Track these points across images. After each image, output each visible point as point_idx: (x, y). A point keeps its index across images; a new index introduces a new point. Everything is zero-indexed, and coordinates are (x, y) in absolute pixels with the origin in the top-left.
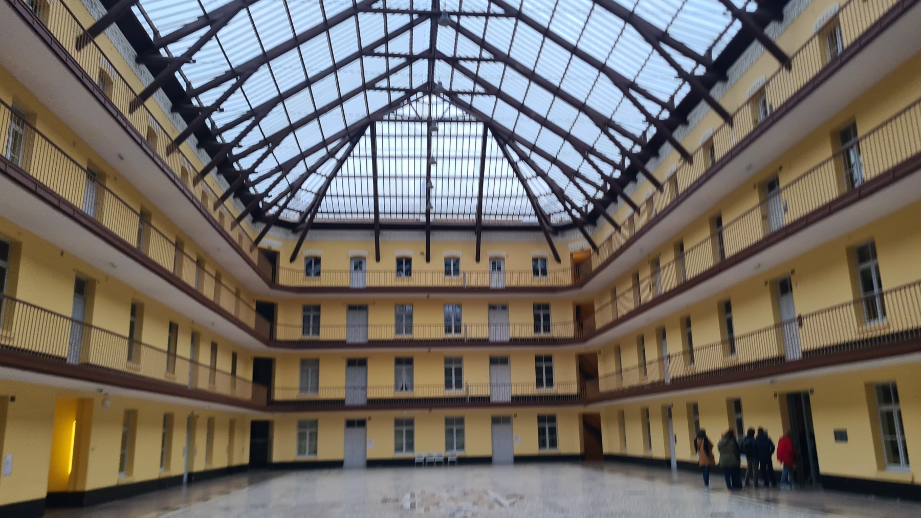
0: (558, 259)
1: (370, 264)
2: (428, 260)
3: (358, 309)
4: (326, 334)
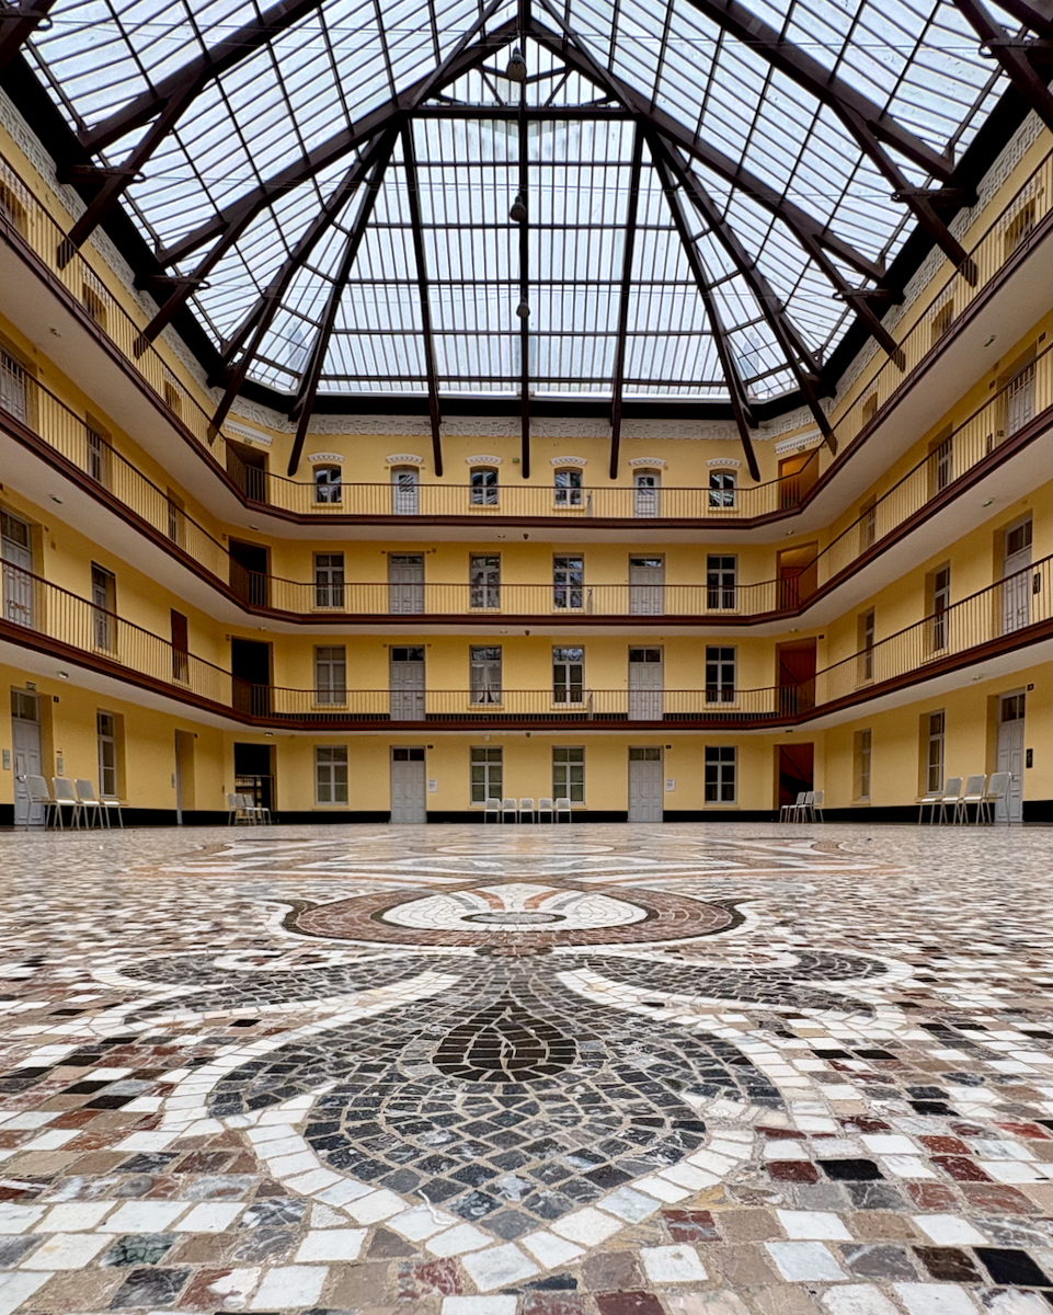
0: (756, 474)
1: (425, 479)
2: (526, 473)
3: (407, 560)
4: (355, 602)
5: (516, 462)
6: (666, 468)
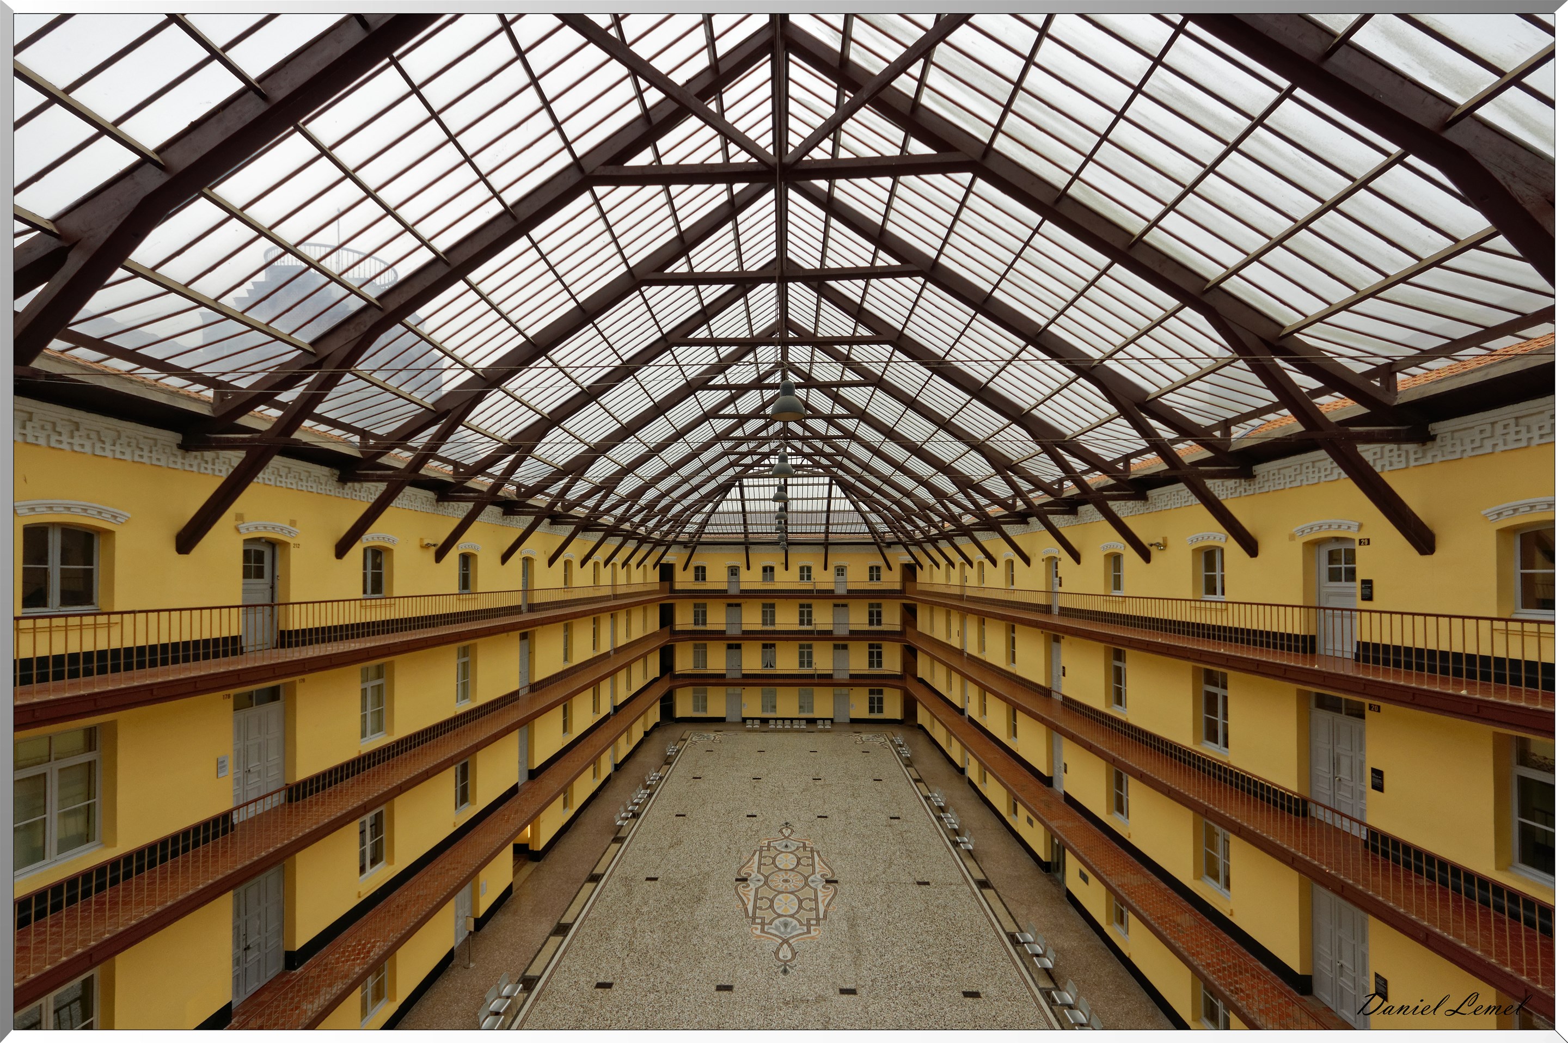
0: (890, 568)
1: (743, 571)
2: (787, 569)
4: (711, 627)
5: (782, 564)
6: (849, 565)
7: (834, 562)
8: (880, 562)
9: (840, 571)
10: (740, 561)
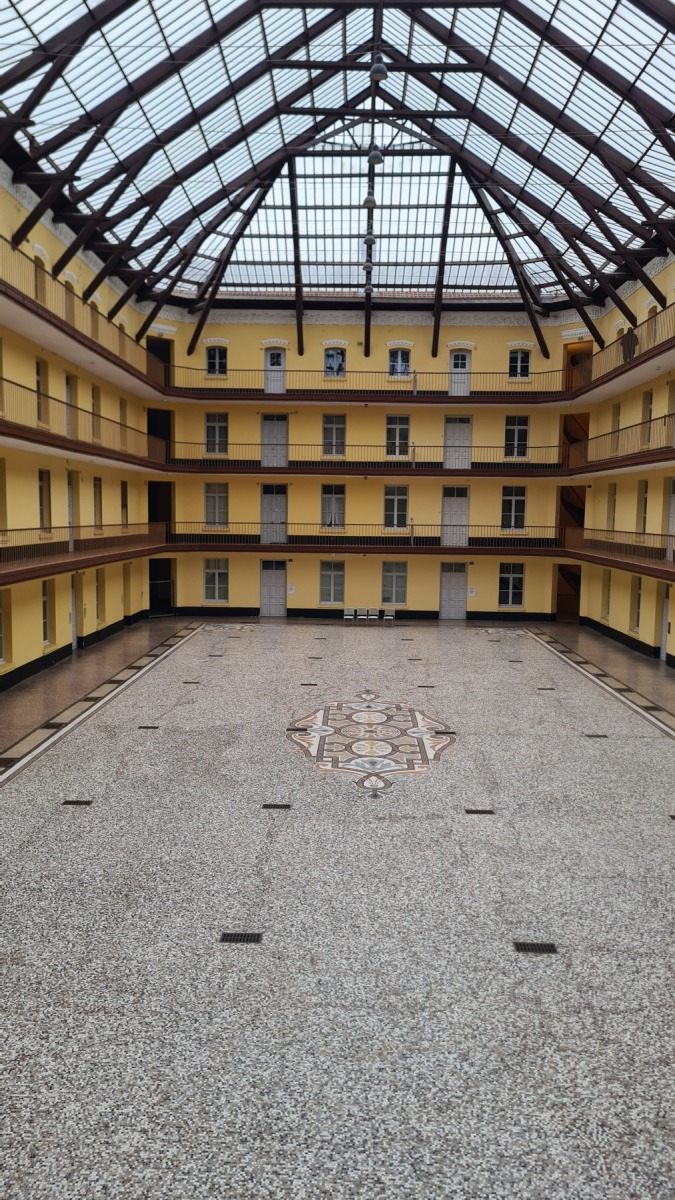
0: (546, 354)
1: (291, 358)
2: (367, 353)
3: (276, 419)
4: (235, 453)
5: (360, 344)
6: (476, 349)
7: (450, 342)
8: (529, 343)
9: (460, 359)
10: (286, 339)
